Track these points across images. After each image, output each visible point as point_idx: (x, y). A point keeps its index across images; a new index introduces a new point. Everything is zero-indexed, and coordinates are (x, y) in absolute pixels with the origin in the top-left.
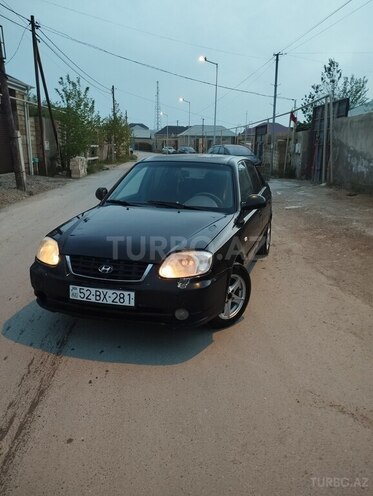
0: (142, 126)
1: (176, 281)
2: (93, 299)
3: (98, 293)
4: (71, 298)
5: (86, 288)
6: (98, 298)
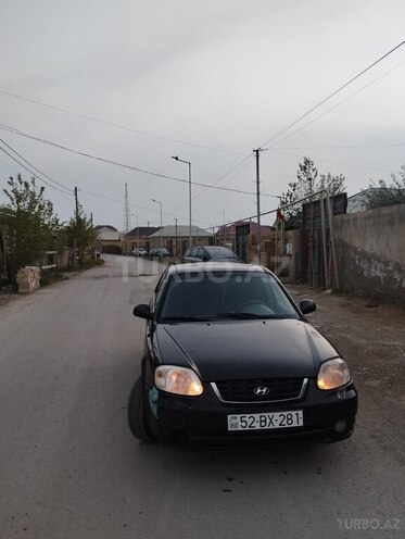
0: (110, 227)
1: (332, 392)
2: (257, 426)
3: (263, 419)
4: (229, 429)
5: (248, 416)
6: (263, 424)
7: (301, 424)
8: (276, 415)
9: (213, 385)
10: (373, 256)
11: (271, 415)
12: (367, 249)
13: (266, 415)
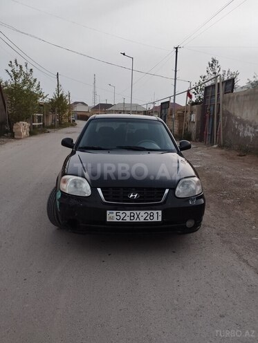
2: (128, 219)
3: (132, 215)
4: (108, 220)
5: (121, 212)
6: (132, 218)
7: (160, 219)
8: (142, 213)
9: (99, 190)
10: (247, 122)
11: (138, 212)
12: (244, 117)
13: (135, 212)
